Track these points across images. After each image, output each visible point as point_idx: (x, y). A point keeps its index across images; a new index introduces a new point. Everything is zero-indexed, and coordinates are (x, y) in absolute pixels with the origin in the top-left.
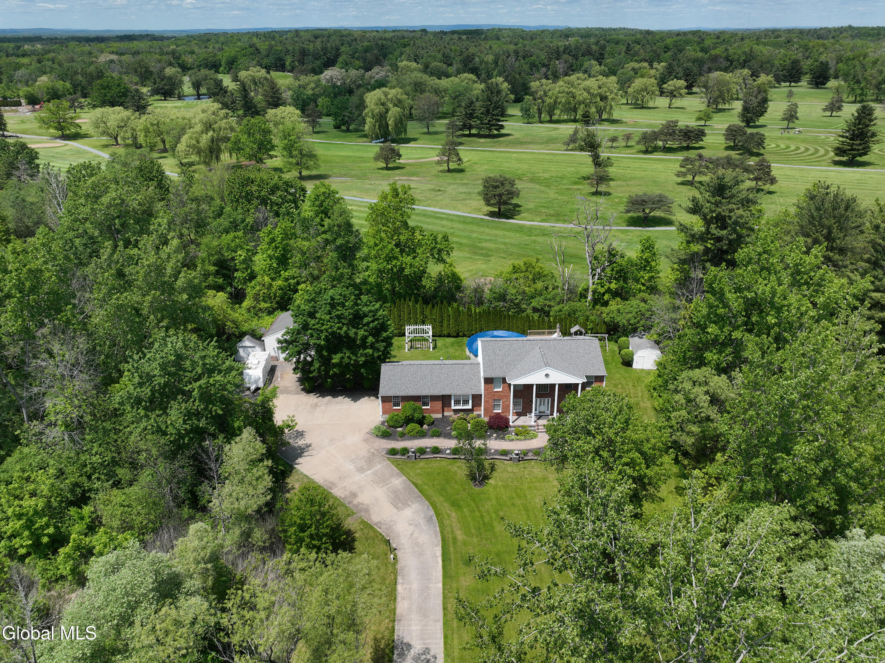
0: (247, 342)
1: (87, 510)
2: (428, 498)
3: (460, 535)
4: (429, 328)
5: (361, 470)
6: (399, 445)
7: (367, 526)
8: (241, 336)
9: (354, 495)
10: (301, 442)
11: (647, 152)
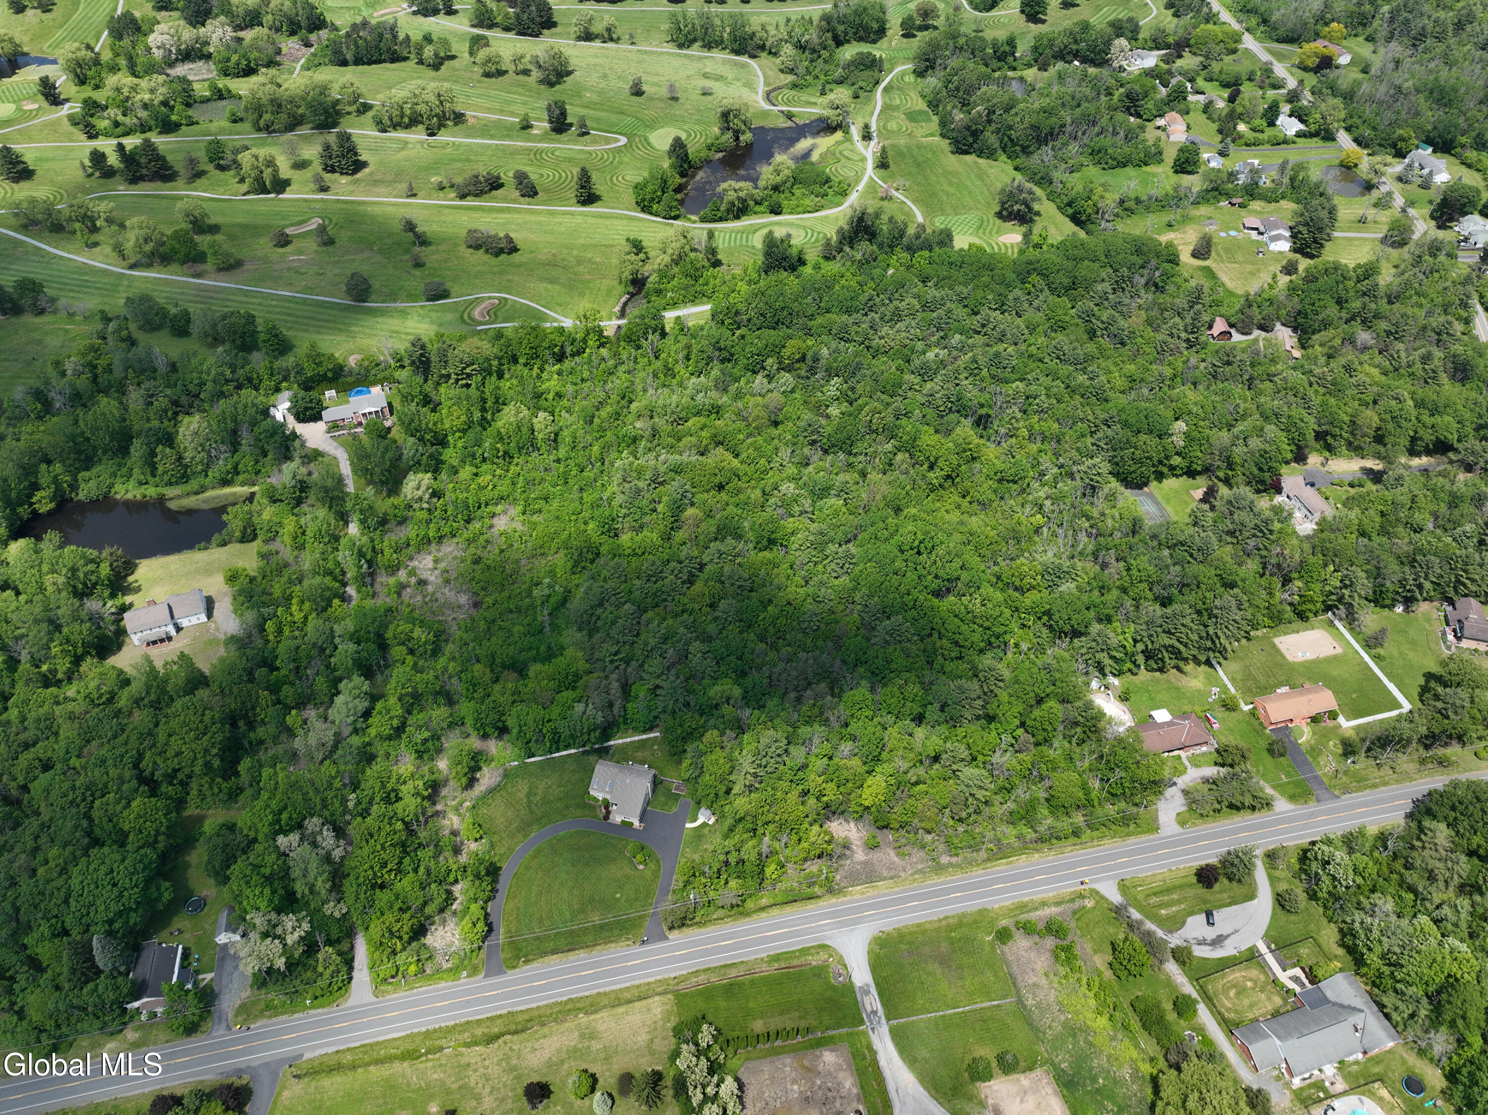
0: (273, 408)
2: (343, 447)
4: (334, 391)
5: (324, 443)
6: (334, 434)
8: (269, 407)
10: (305, 437)
11: (463, 197)
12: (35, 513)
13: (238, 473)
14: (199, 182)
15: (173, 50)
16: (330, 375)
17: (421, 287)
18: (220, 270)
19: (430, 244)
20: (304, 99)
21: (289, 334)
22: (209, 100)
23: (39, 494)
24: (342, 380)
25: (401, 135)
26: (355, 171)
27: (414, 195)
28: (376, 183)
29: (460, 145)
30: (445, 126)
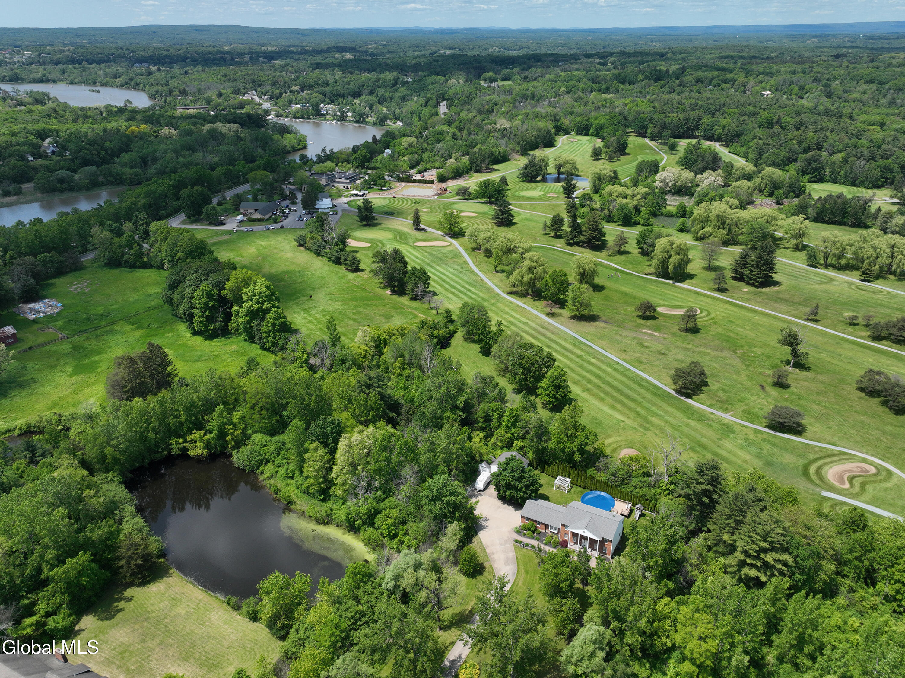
0: (484, 465)
1: (405, 528)
2: (518, 565)
3: (520, 584)
4: (569, 480)
5: (501, 544)
6: (520, 538)
7: (491, 567)
8: (482, 461)
9: (493, 554)
10: (484, 524)
11: (877, 338)
12: (185, 450)
13: (372, 524)
14: (619, 257)
15: (670, 184)
16: (577, 457)
17: (769, 408)
18: (573, 317)
19: (808, 369)
20: (747, 222)
21: (575, 390)
22: (672, 216)
23: (197, 435)
24: (591, 471)
25: (831, 273)
26: (763, 285)
27: (816, 321)
28: (779, 299)
29: (896, 296)
30: (884, 278)
